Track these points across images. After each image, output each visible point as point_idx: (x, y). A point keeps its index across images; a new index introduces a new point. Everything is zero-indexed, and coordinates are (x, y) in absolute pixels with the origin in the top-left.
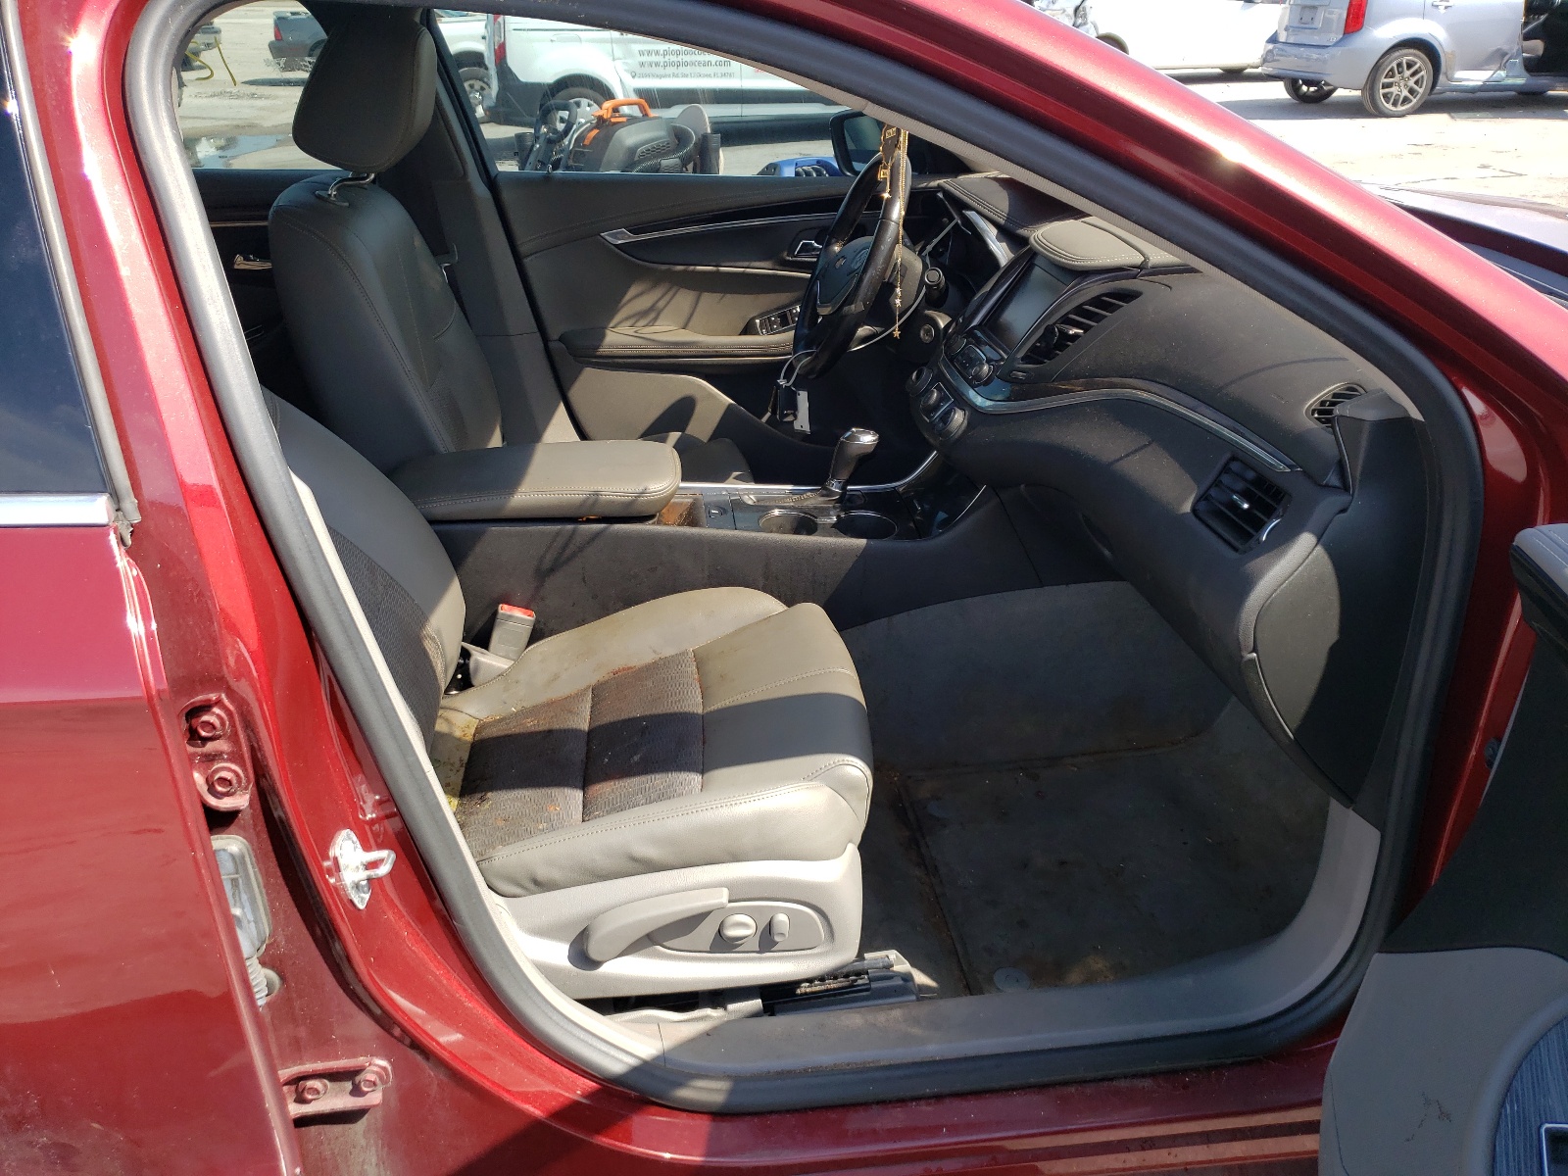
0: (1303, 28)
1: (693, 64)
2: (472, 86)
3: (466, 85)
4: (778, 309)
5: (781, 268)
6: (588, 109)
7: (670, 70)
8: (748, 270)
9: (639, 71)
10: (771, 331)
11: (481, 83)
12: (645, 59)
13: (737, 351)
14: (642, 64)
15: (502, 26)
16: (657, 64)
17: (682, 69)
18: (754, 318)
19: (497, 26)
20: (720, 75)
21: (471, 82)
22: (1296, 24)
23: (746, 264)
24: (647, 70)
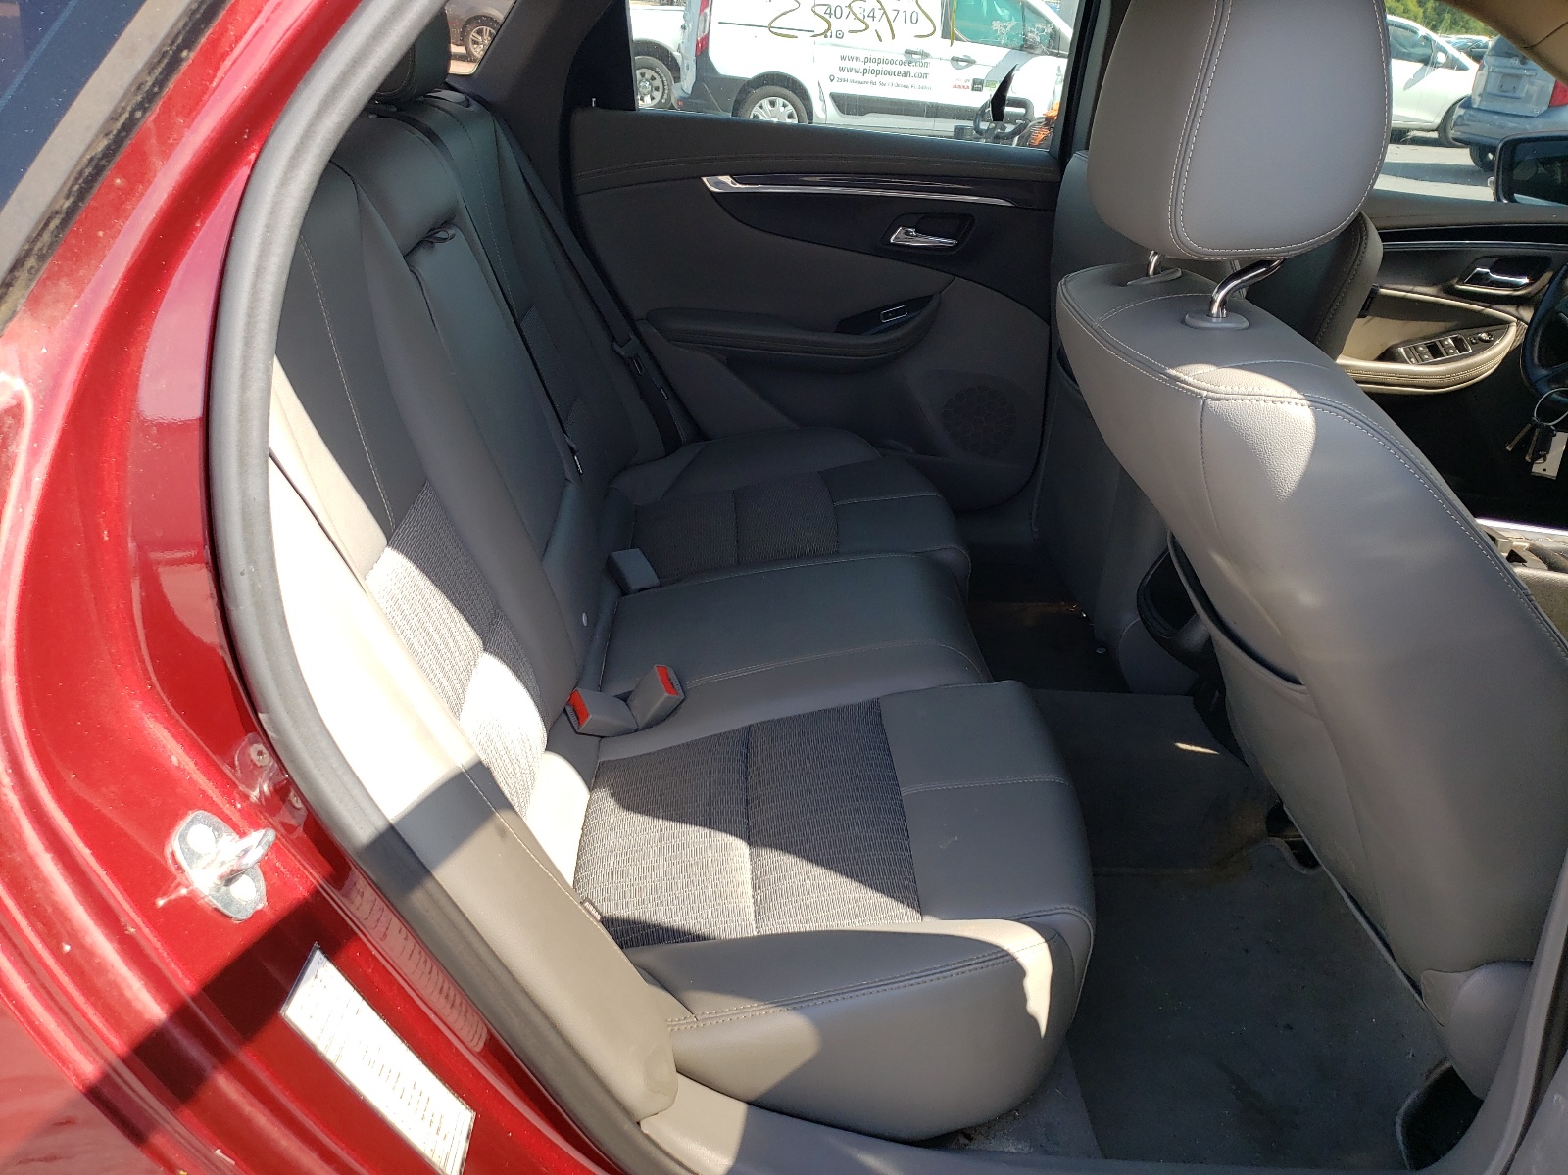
0: (1502, 96)
1: (889, 73)
2: (643, 75)
3: (638, 72)
4: (1424, 338)
5: (1445, 295)
6: (782, 109)
7: (869, 77)
8: (1410, 294)
9: (839, 75)
10: (1421, 361)
11: (652, 73)
12: (847, 64)
13: (1389, 380)
14: (842, 69)
15: (708, 17)
16: (857, 71)
17: (881, 78)
18: (1397, 345)
19: (702, 17)
20: (917, 87)
21: (643, 70)
22: (1495, 92)
23: (1410, 288)
24: (844, 75)
